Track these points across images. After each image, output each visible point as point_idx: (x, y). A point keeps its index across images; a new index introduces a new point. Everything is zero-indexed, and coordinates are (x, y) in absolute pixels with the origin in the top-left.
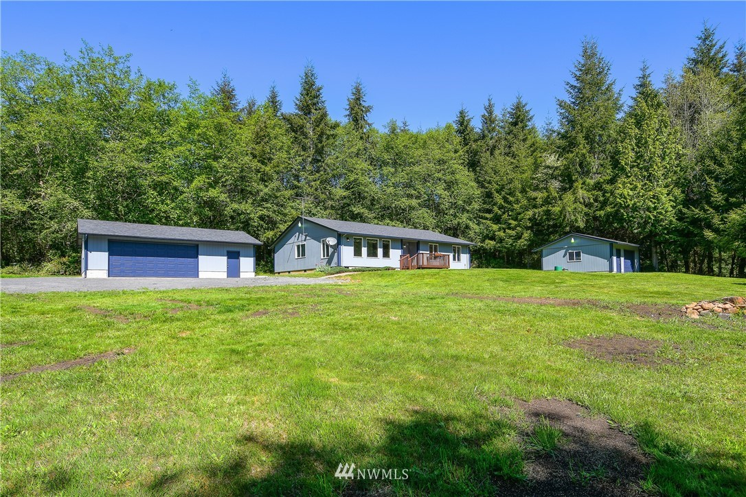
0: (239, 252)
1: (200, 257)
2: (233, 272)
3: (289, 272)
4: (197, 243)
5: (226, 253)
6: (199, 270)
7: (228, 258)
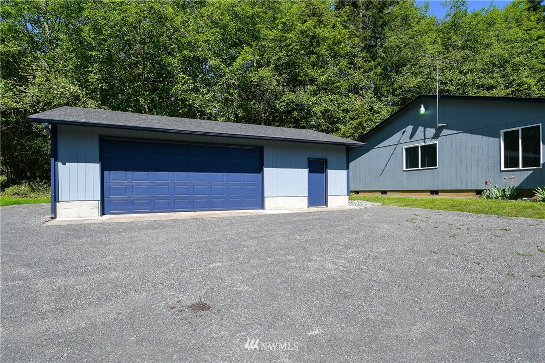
0: (326, 160)
1: (266, 170)
2: (318, 196)
3: (384, 192)
4: (260, 143)
5: (306, 163)
6: (266, 195)
7: (310, 172)
